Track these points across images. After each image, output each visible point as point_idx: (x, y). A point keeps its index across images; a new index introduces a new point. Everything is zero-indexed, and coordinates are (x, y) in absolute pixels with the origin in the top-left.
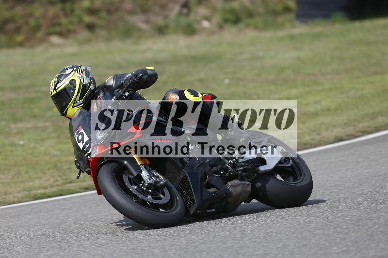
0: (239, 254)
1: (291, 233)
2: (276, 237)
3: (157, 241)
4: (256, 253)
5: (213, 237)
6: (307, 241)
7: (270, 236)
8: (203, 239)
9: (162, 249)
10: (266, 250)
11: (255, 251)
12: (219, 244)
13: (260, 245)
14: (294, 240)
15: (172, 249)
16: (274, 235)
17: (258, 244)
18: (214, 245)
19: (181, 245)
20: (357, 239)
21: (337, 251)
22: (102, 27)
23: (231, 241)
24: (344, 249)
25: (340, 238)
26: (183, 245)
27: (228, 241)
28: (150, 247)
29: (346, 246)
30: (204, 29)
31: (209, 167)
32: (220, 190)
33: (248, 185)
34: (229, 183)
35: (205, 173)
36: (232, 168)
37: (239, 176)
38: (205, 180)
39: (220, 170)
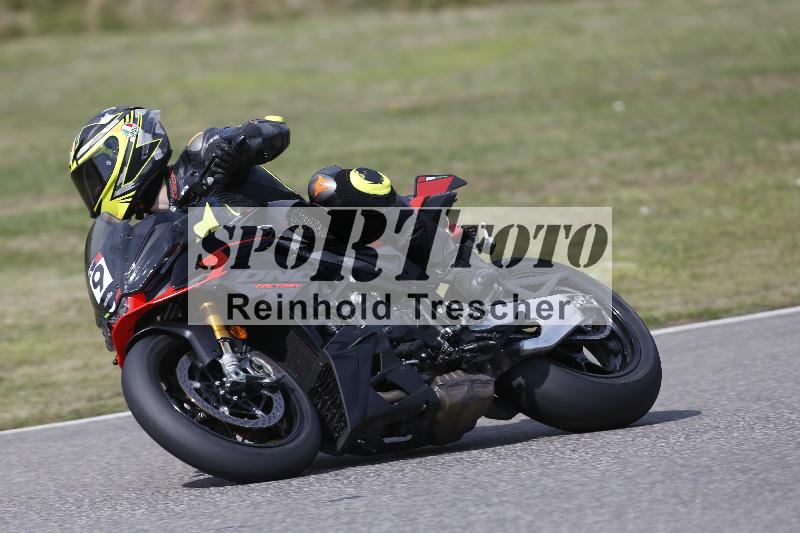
31: (388, 344)
32: (412, 395)
33: (487, 382)
34: (438, 378)
35: (376, 358)
36: (451, 345)
37: (466, 362)
38: (374, 373)
39: (420, 349)
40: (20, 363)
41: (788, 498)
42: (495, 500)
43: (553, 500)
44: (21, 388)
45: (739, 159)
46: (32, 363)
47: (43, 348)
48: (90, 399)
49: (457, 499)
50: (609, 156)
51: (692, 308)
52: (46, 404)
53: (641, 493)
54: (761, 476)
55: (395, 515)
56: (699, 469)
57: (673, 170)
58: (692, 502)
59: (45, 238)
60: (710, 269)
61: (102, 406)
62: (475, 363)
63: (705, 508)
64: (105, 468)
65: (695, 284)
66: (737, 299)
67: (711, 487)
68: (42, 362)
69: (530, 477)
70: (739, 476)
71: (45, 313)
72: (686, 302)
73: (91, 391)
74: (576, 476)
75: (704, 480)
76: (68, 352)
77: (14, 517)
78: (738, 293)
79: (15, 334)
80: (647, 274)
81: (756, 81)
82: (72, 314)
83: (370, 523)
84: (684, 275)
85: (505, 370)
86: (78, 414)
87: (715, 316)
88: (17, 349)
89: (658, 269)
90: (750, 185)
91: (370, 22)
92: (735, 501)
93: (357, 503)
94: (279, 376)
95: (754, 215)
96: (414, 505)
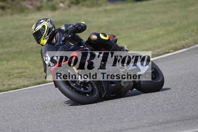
0: (77, 123)
1: (104, 112)
2: (96, 114)
3: (36, 117)
4: (86, 123)
5: (64, 115)
6: (112, 115)
7: (94, 113)
8: (59, 116)
9: (38, 122)
10: (91, 121)
11: (86, 121)
12: (67, 118)
13: (88, 118)
14: (106, 115)
15: (43, 122)
16: (95, 113)
17: (87, 118)
18: (64, 119)
19: (48, 119)
20: (138, 114)
21: (127, 121)
22: (9, 8)
23: (73, 117)
24: (131, 119)
25: (129, 114)
26: (49, 119)
27: (72, 117)
28: (32, 120)
29: (132, 118)
30: (61, 7)
32: (117, 85)
34: (122, 81)
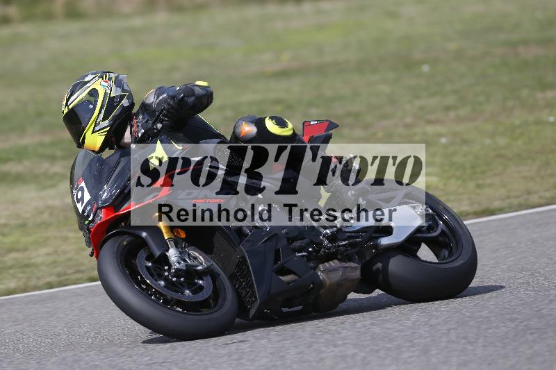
31: (286, 242)
32: (302, 278)
33: (355, 268)
34: (321, 266)
35: (277, 252)
36: (330, 242)
37: (341, 254)
38: (275, 262)
39: (308, 245)
40: (10, 250)
41: (544, 338)
42: (340, 342)
43: (381, 342)
44: (10, 268)
45: (510, 104)
46: (18, 250)
47: (25, 240)
48: (59, 275)
49: (314, 342)
50: (419, 103)
51: (476, 208)
52: (28, 279)
53: (440, 337)
54: (523, 324)
55: (271, 353)
56: (481, 319)
57: (463, 112)
58: (475, 342)
59: (27, 163)
60: (489, 181)
61: (67, 280)
62: (347, 255)
63: (485, 346)
64: (69, 323)
65: (478, 191)
66: (509, 201)
67: (490, 331)
68: (25, 249)
69: (364, 326)
70: (509, 324)
71: (28, 215)
72: (472, 204)
73: (59, 269)
74: (396, 325)
75: (485, 326)
76: (44, 243)
77: (6, 357)
78: (508, 197)
79: (6, 230)
80: (445, 185)
81: (521, 49)
82: (46, 216)
83: (253, 359)
84: (471, 185)
85: (368, 259)
86: (50, 286)
87: (492, 213)
88: (8, 240)
89: (453, 181)
90: (517, 122)
91: (252, 12)
92: (507, 341)
93: (243, 346)
94: (209, 264)
95: (520, 142)
96: (283, 346)
